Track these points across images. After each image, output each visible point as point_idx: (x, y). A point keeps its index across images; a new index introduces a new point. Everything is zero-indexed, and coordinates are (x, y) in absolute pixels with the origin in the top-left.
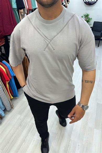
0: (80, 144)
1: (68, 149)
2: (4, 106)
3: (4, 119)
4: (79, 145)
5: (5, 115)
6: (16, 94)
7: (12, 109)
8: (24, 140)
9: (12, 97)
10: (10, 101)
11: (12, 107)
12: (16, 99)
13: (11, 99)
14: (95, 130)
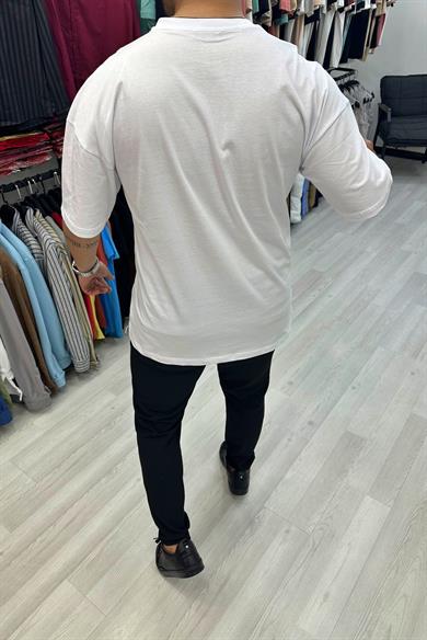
0: (293, 528)
1: (248, 531)
2: (70, 353)
3: (61, 397)
4: (287, 532)
5: (64, 387)
6: (115, 327)
7: (95, 373)
8: (109, 472)
9: (101, 336)
10: (91, 342)
11: (94, 367)
12: (114, 344)
13: (97, 342)
14: (368, 499)
